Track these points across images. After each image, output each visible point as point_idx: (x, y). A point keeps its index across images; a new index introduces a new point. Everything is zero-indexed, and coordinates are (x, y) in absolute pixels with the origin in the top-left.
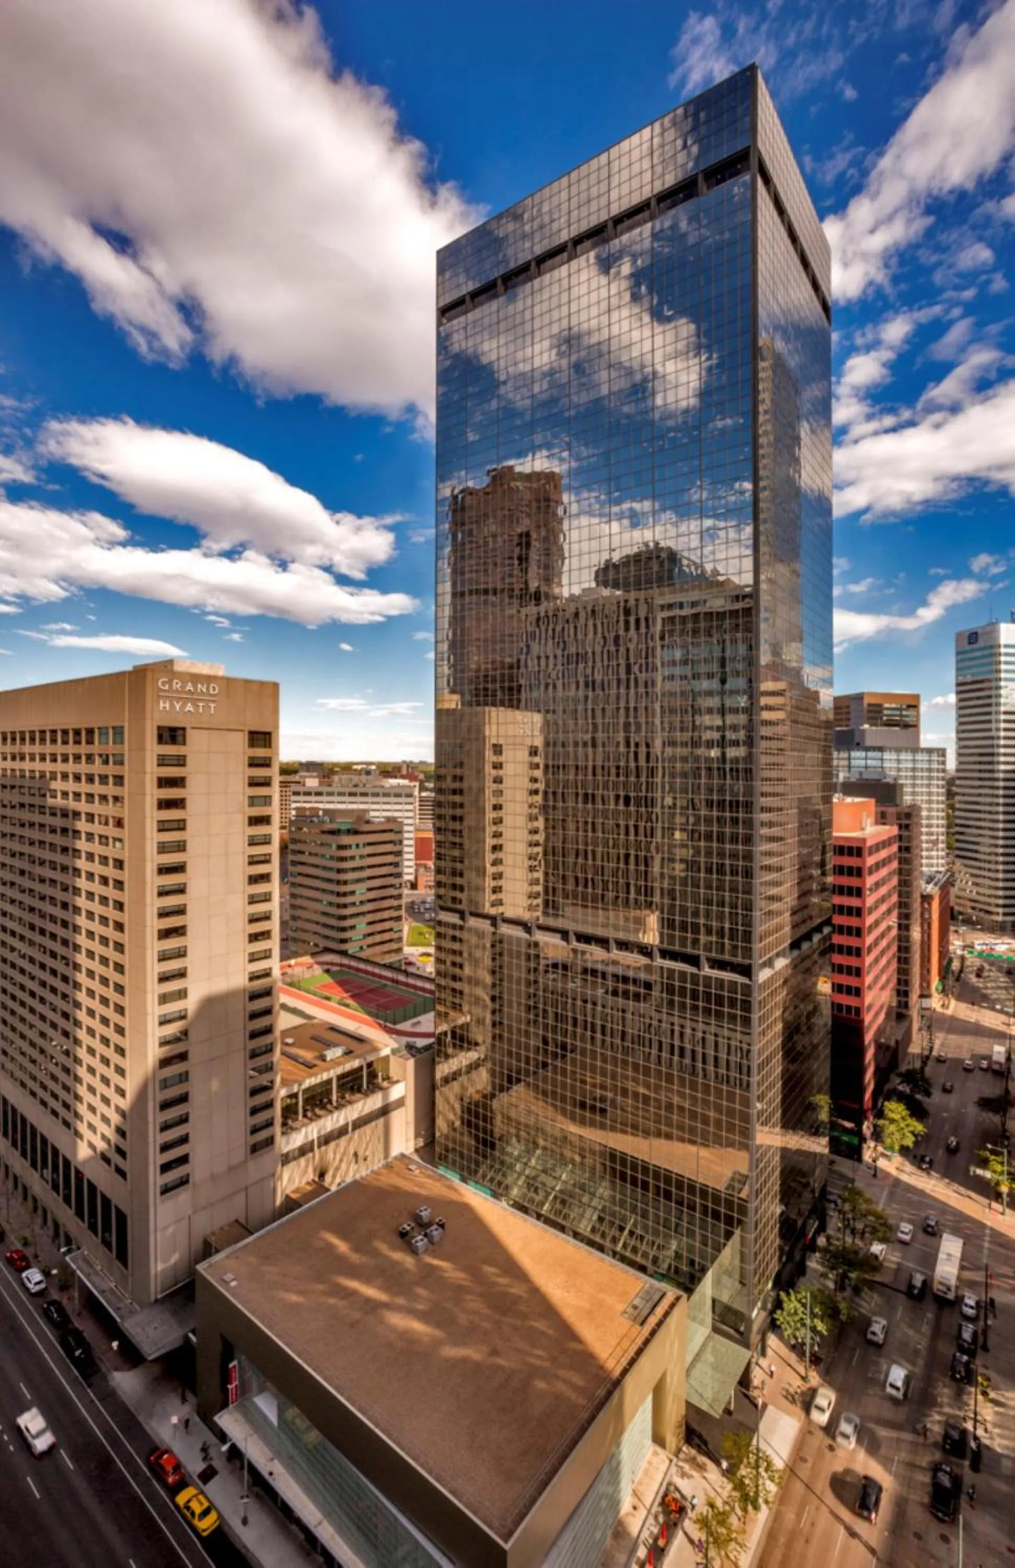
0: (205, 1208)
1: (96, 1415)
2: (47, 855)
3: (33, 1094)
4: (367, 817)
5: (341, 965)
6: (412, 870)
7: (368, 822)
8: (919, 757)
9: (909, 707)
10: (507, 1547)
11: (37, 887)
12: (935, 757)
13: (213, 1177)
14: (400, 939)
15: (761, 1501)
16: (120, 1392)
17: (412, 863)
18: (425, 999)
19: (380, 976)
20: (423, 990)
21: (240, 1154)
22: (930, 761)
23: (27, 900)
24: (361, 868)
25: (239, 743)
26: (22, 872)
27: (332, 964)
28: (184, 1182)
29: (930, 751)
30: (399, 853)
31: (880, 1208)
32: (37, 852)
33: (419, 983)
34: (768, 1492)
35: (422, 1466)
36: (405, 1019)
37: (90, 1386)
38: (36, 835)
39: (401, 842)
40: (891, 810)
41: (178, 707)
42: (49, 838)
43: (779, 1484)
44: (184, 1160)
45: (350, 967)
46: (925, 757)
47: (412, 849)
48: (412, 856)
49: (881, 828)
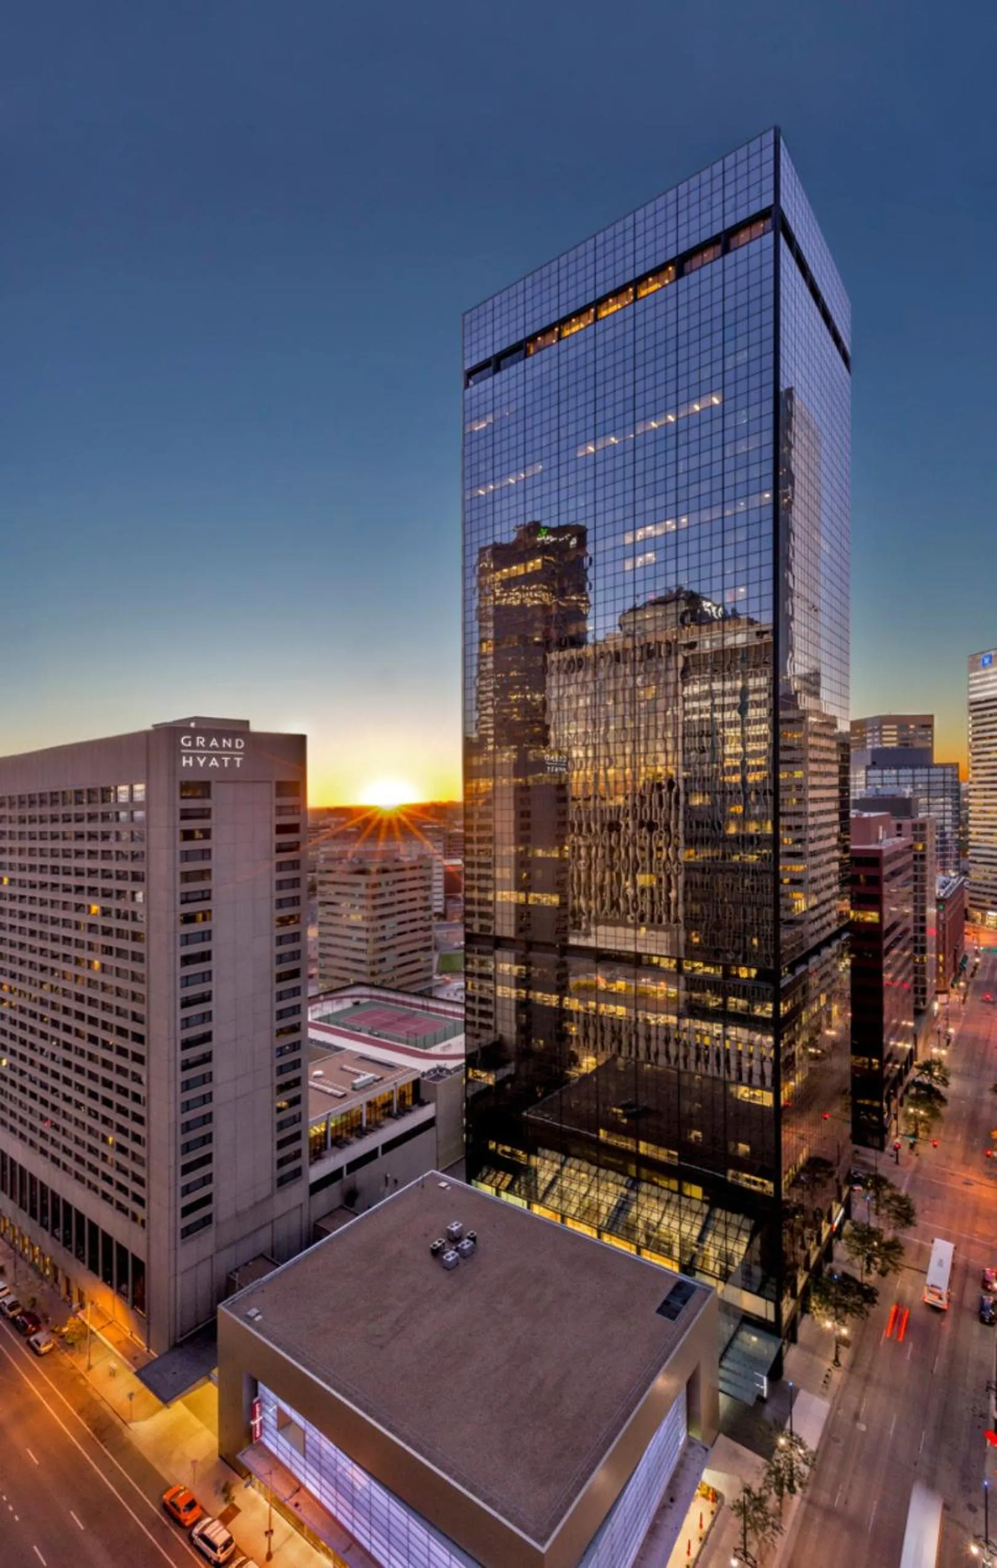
0: (229, 1246)
1: (111, 1471)
2: (61, 914)
3: (43, 1152)
4: (396, 855)
5: (371, 997)
6: (441, 903)
7: (397, 861)
8: (933, 771)
9: (924, 726)
10: (543, 1550)
11: (50, 946)
12: (949, 771)
13: (238, 1215)
14: (430, 969)
15: (796, 1483)
16: (135, 1443)
17: (441, 896)
18: (455, 1022)
19: (411, 1005)
20: (454, 1014)
21: (266, 1187)
22: (944, 775)
23: (38, 960)
24: (391, 904)
25: (266, 794)
26: (33, 933)
27: (362, 996)
28: (207, 1220)
29: (943, 766)
30: (428, 888)
31: (903, 1193)
32: (48, 912)
33: (450, 1008)
34: (802, 1475)
35: (455, 1479)
36: (435, 1043)
37: (102, 1442)
38: (48, 895)
39: (430, 878)
40: (907, 822)
41: (202, 762)
42: (62, 897)
43: (812, 1466)
44: (207, 1200)
45: (379, 998)
46: (940, 771)
47: (441, 884)
48: (441, 890)
49: (897, 840)
